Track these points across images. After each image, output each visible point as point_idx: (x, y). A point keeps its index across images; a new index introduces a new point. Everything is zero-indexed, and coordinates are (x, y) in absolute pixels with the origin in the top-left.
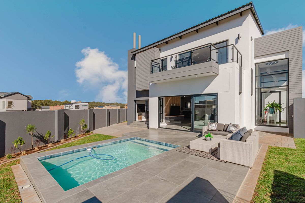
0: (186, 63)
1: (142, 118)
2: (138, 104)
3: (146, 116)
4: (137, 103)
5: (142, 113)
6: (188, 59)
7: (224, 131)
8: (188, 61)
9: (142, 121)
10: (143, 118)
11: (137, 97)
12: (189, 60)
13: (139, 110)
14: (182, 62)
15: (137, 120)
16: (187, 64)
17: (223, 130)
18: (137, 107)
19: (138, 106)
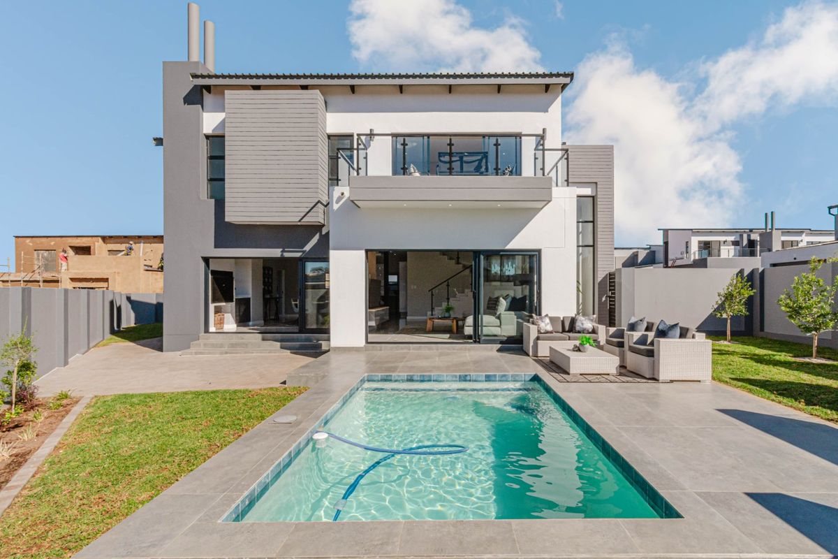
0: (472, 167)
1: (223, 323)
2: (213, 272)
3: (236, 316)
4: (214, 266)
5: (224, 304)
6: (479, 158)
7: (564, 331)
8: (477, 162)
9: (225, 331)
10: (228, 323)
11: (216, 246)
12: (480, 161)
13: (219, 293)
14: (459, 163)
15: (212, 329)
16: (472, 169)
17: (561, 330)
18: (213, 284)
19: (214, 279)
